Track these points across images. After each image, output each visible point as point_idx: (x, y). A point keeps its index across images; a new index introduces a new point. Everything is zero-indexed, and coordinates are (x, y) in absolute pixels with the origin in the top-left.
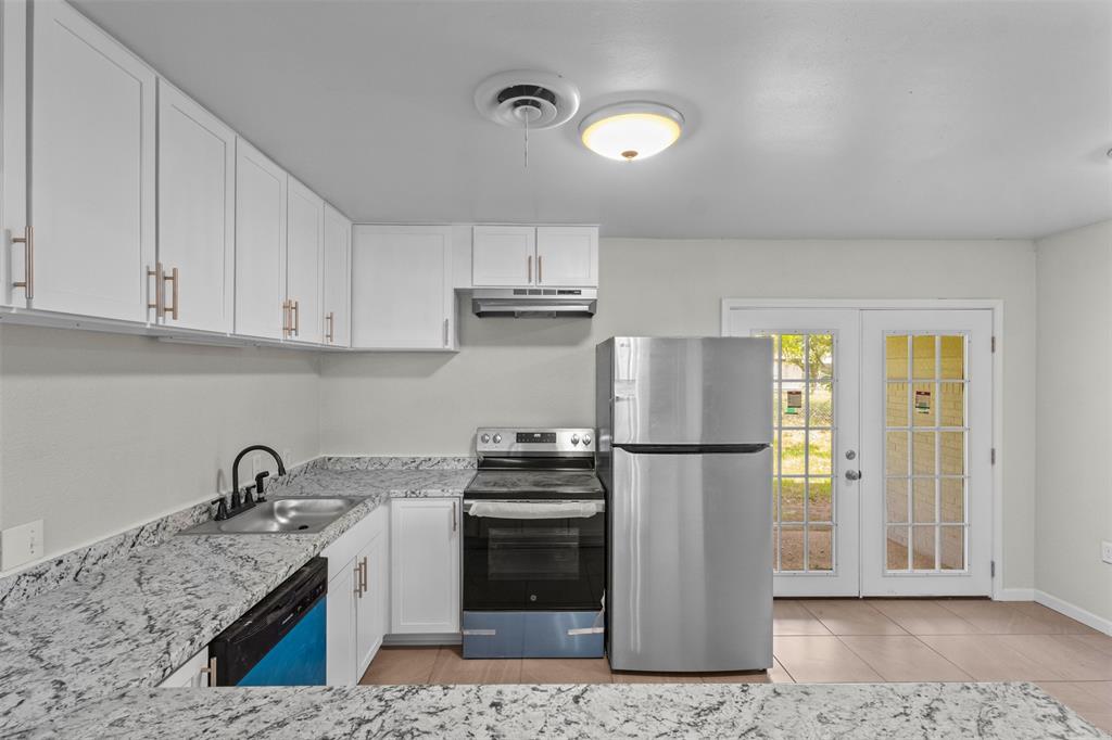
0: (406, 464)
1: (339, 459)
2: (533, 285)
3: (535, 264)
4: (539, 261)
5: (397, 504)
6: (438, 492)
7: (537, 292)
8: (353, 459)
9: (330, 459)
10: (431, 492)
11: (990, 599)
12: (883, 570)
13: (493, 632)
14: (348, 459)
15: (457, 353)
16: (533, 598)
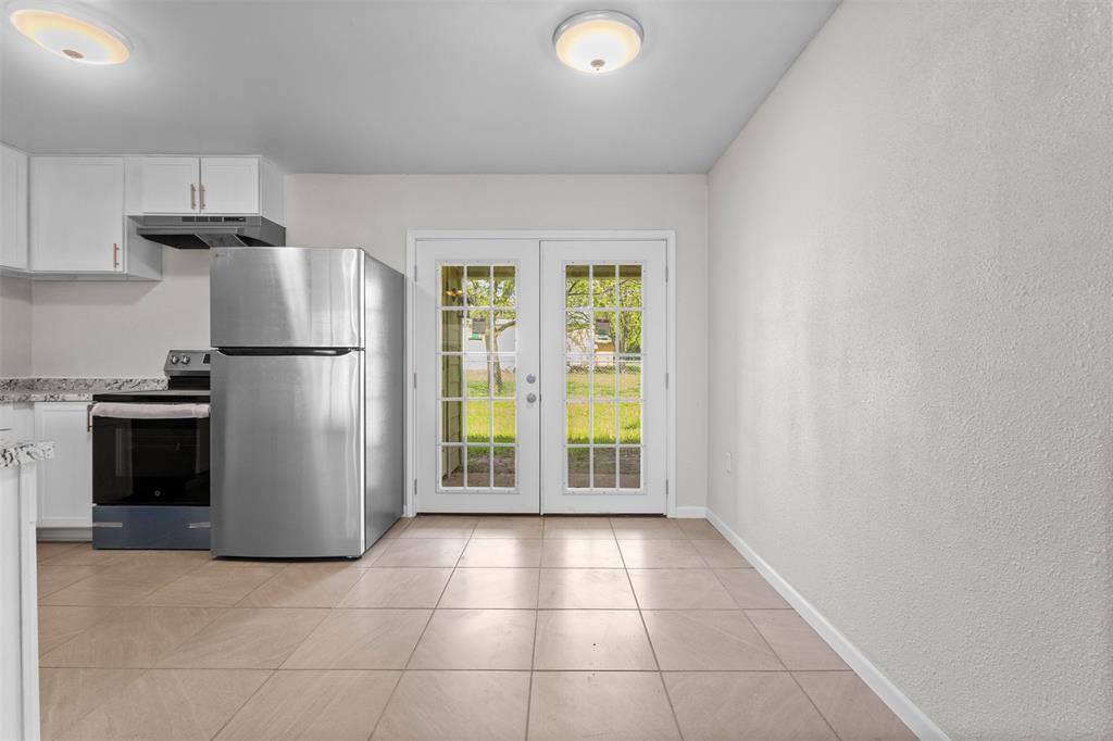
0: (109, 385)
1: (47, 381)
2: (196, 212)
3: (198, 192)
4: (202, 190)
5: (39, 407)
6: (74, 396)
7: (204, 219)
8: (60, 380)
9: (38, 380)
10: (69, 396)
11: (665, 516)
12: (563, 489)
13: (120, 525)
14: (55, 380)
15: (159, 281)
16: (157, 493)
